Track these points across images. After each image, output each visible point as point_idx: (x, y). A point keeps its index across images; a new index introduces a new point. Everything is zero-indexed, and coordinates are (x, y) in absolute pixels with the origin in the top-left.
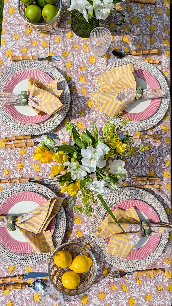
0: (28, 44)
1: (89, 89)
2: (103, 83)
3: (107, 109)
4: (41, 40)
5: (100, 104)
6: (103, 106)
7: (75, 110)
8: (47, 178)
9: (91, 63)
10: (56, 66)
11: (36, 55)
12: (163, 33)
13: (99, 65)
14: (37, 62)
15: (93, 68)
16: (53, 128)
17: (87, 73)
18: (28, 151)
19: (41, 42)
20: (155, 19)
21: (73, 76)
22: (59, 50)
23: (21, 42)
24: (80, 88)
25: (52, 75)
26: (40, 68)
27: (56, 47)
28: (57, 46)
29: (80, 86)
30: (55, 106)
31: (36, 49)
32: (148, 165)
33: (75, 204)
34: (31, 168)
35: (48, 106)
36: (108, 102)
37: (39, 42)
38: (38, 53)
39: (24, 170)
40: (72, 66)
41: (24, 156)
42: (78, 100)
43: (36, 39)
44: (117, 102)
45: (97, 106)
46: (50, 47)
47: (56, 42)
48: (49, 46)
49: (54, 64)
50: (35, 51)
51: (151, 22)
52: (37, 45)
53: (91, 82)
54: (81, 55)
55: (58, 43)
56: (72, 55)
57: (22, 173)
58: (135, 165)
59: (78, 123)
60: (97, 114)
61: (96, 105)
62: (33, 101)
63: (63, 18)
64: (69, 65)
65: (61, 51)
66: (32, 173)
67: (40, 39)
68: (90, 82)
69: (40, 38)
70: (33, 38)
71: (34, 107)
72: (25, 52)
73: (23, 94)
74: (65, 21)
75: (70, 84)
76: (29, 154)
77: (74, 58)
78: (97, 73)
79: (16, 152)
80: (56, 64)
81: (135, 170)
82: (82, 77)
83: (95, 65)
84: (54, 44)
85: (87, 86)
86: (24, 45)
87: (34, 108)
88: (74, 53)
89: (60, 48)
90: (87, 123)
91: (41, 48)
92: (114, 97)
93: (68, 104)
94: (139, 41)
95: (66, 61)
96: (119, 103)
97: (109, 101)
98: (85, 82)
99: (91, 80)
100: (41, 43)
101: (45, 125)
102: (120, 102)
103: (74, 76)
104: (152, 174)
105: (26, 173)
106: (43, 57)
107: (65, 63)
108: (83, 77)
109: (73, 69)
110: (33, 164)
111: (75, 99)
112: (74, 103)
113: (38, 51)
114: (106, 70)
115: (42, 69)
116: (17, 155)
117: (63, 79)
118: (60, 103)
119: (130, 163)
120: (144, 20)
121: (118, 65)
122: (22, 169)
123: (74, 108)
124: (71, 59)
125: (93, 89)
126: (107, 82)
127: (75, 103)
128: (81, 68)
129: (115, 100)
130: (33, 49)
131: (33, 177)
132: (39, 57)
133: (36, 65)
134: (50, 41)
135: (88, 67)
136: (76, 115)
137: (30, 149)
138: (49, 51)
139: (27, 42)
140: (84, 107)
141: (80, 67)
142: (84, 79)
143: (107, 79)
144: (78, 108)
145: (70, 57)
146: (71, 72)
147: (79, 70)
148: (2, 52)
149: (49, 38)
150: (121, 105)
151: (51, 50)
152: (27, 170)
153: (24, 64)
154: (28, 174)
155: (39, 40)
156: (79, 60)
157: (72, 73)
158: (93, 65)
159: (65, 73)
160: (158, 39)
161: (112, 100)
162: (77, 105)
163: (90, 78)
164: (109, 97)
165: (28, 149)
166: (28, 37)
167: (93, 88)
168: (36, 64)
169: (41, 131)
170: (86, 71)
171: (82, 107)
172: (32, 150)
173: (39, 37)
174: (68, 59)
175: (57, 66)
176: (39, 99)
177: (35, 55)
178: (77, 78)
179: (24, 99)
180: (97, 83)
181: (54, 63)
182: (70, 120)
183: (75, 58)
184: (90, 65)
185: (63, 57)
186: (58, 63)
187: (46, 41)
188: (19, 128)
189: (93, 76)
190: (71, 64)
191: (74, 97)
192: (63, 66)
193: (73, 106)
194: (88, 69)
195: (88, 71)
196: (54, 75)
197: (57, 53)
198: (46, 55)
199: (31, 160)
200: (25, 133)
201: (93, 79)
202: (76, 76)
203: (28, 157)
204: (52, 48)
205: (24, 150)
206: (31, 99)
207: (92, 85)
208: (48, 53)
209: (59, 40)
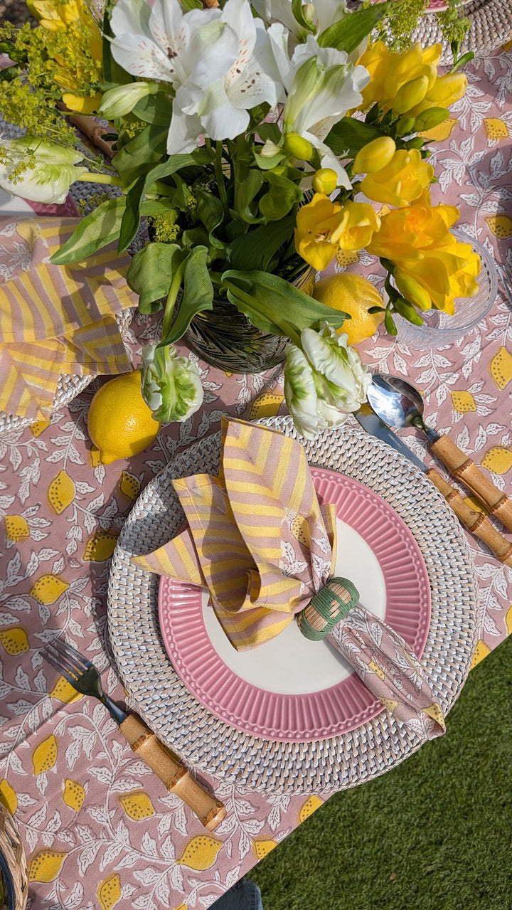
0: (100, 815)
4: (42, 782)
8: (501, 306)
10: (95, 631)
11: (116, 744)
14: (144, 702)
17: (23, 501)
18: (479, 444)
19: (50, 777)
21: (80, 537)
22: (22, 680)
23: (116, 854)
24: (100, 473)
25: (147, 602)
26: (157, 669)
27: (20, 702)
28: (13, 699)
29: (91, 480)
31: (94, 770)
33: (498, 149)
37: (54, 783)
38: (103, 742)
40: (42, 574)
41: (505, 440)
43: (55, 806)
46: (43, 722)
48: (39, 727)
49: (96, 645)
50: (103, 764)
52: (76, 777)
53: (44, 455)
60: (141, 336)
64: (47, 591)
65: (20, 670)
67: (42, 792)
68: (49, 459)
69: (33, 793)
70: (59, 825)
72: (144, 796)
75: (116, 521)
76: (485, 433)
77: (7, 595)
80: (85, 642)
82: (53, 501)
85: (72, 453)
86: (118, 830)
87: (331, 539)
89: (13, 683)
91: (72, 754)
93: (200, 451)
95: (44, 614)
98: (64, 477)
99: (36, 463)
100: (54, 770)
101: (344, 459)
103: (76, 533)
106: (105, 712)
107: (54, 607)
108: (51, 496)
109: (53, 560)
110: (503, 387)
113: (97, 750)
115: (154, 662)
117: (122, 556)
124: (21, 604)
127: (174, 442)
130: (103, 776)
132: (115, 725)
133: (156, 697)
134: (16, 745)
137: (467, 443)
138: (59, 712)
139: (96, 831)
142: (54, 491)
145: (16, 614)
146: (70, 559)
147: (37, 535)
148: (217, 884)
151: (48, 706)
153: (197, 744)
155: (49, 790)
157: (71, 548)
159: (92, 577)
163: (31, 474)
165: (470, 451)
166: (72, 845)
167: (62, 428)
168: (154, 701)
169: (379, 457)
170: (17, 507)
173: (33, 801)
174: (29, 611)
175: (92, 629)
176: (283, 544)
177: (121, 747)
178: (75, 517)
179: (335, 597)
181: (90, 649)
182: (246, 405)
185: (38, 636)
186: (76, 638)
187: (27, 758)
188: (439, 534)
189: (15, 469)
190: (40, 584)
191: (155, 463)
192: (73, 607)
193: (187, 437)
194: (6, 507)
195: (12, 499)
196: (137, 596)
197: (41, 672)
198: (85, 707)
199: (496, 409)
200: (436, 500)
201: (29, 458)
202: (70, 526)
203: (496, 425)
204: (37, 714)
205: (487, 458)
206: (309, 577)
207: (53, 441)
208: (64, 708)
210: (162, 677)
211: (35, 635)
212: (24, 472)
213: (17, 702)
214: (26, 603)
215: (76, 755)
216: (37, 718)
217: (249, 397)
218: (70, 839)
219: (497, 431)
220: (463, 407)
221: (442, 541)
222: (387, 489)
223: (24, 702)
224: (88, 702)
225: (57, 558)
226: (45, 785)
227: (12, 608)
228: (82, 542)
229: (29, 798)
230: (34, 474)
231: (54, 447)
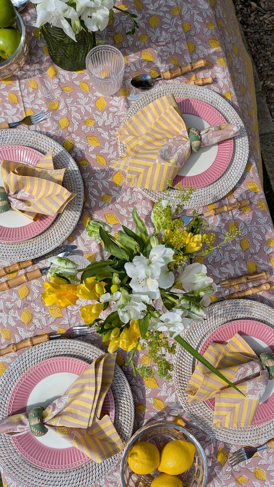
1: (108, 154)
2: (130, 138)
3: (148, 180)
4: (5, 94)
5: (135, 176)
6: (141, 176)
7: (94, 196)
8: (78, 324)
9: (100, 110)
10: (43, 131)
11: (4, 120)
12: (205, 30)
13: (116, 110)
14: (9, 132)
15: (106, 118)
17: (97, 128)
18: (33, 288)
19: (6, 97)
20: (186, 10)
21: (76, 140)
22: (40, 102)
24: (94, 156)
25: (40, 148)
26: (16, 141)
27: (34, 98)
28: (36, 97)
29: (92, 152)
30: (59, 200)
32: (242, 254)
33: (138, 356)
34: (47, 315)
35: (47, 202)
36: (147, 168)
37: (3, 97)
38: (7, 117)
39: (35, 321)
40: (70, 123)
41: (29, 298)
42: (95, 178)
44: (162, 164)
45: (131, 179)
46: (23, 102)
47: (31, 90)
48: (23, 100)
49: (38, 128)
51: (181, 17)
53: (109, 142)
54: (79, 101)
55: (35, 90)
56: (64, 105)
57: (32, 327)
58: (220, 261)
59: (106, 217)
60: (134, 193)
61: (128, 178)
62: (19, 200)
63: (33, 48)
64: (64, 122)
65: (43, 103)
66: (50, 322)
67: (2, 92)
68: (107, 142)
69: (4, 90)
71: (23, 209)
74: (37, 51)
75: (75, 154)
76: (36, 292)
77: (69, 109)
78: (115, 124)
79: (13, 294)
80: (41, 126)
81: (223, 269)
82: (92, 137)
83: (109, 112)
84: (29, 94)
85: (105, 151)
87: (23, 211)
88: (67, 100)
89: (41, 99)
90: (121, 213)
91: (9, 106)
92: (155, 157)
93: (80, 188)
94: (170, 53)
95: (57, 118)
96: (167, 165)
97: (149, 167)
98: (98, 144)
99: (108, 138)
100: (7, 99)
101: (51, 235)
102: (168, 163)
103: (78, 139)
104: (253, 269)
105: (40, 326)
106: (16, 121)
107: (57, 122)
108: (94, 137)
109: (73, 128)
111: (89, 178)
112: (89, 184)
113: (5, 114)
114: (129, 115)
115: (19, 141)
116: (17, 299)
117: (59, 149)
118: (66, 191)
119: (211, 261)
120: (170, 17)
121: (146, 103)
122: (32, 320)
123: (91, 193)
124: (64, 112)
125: (115, 154)
126: (135, 134)
127: (91, 185)
128: (85, 122)
129: (157, 161)
131: (53, 329)
132: (10, 123)
133: (8, 136)
134: (21, 91)
135: (97, 119)
136: (100, 204)
137: (36, 284)
138: (23, 108)
140: (108, 187)
141: (83, 122)
142: (95, 139)
143: (135, 130)
144: (99, 191)
145: (62, 110)
146: (70, 134)
147: (84, 127)
149: (18, 85)
150: (170, 169)
151: (27, 106)
152: (40, 320)
154: (43, 327)
155: (2, 95)
156: (78, 111)
157: (74, 136)
158: (105, 112)
159: (61, 137)
160: (200, 42)
161: (152, 163)
162: (95, 186)
163: (105, 135)
164: (147, 159)
165: (32, 283)
167: (116, 152)
168: (8, 135)
169: (45, 247)
170: (96, 126)
171: (106, 187)
172: (40, 283)
173: (1, 88)
174: (61, 114)
175: (44, 130)
176: (29, 194)
177: (2, 121)
178: (83, 142)
180: (120, 142)
181: (38, 127)
182: (92, 215)
183: (71, 109)
184: (99, 113)
185: (51, 113)
186: (44, 124)
187: (15, 92)
188: (8, 253)
189: (109, 131)
190: (67, 121)
191: (87, 175)
192: (54, 127)
193: (91, 190)
194: (98, 122)
195: (100, 125)
196: (43, 146)
197: (39, 109)
198: (21, 116)
199: (42, 301)
200: (20, 258)
201: (111, 137)
202: (81, 139)
203: (36, 297)
204: (27, 102)
205: (27, 288)
207: (113, 147)
208: (24, 111)
209: (36, 86)
210: (13, 141)
211: (52, 112)
212: (107, 133)
213: (34, 97)
214: (64, 114)
215: (8, 107)
216: (26, 101)
217: (94, 218)
219: (34, 297)
221: (5, 252)
222: (33, 244)
223: (33, 100)
224: (22, 118)
225: (73, 130)
226: (4, 94)
227: (64, 109)
228: (74, 140)
229: (3, 88)
230: (104, 136)
231: (110, 146)
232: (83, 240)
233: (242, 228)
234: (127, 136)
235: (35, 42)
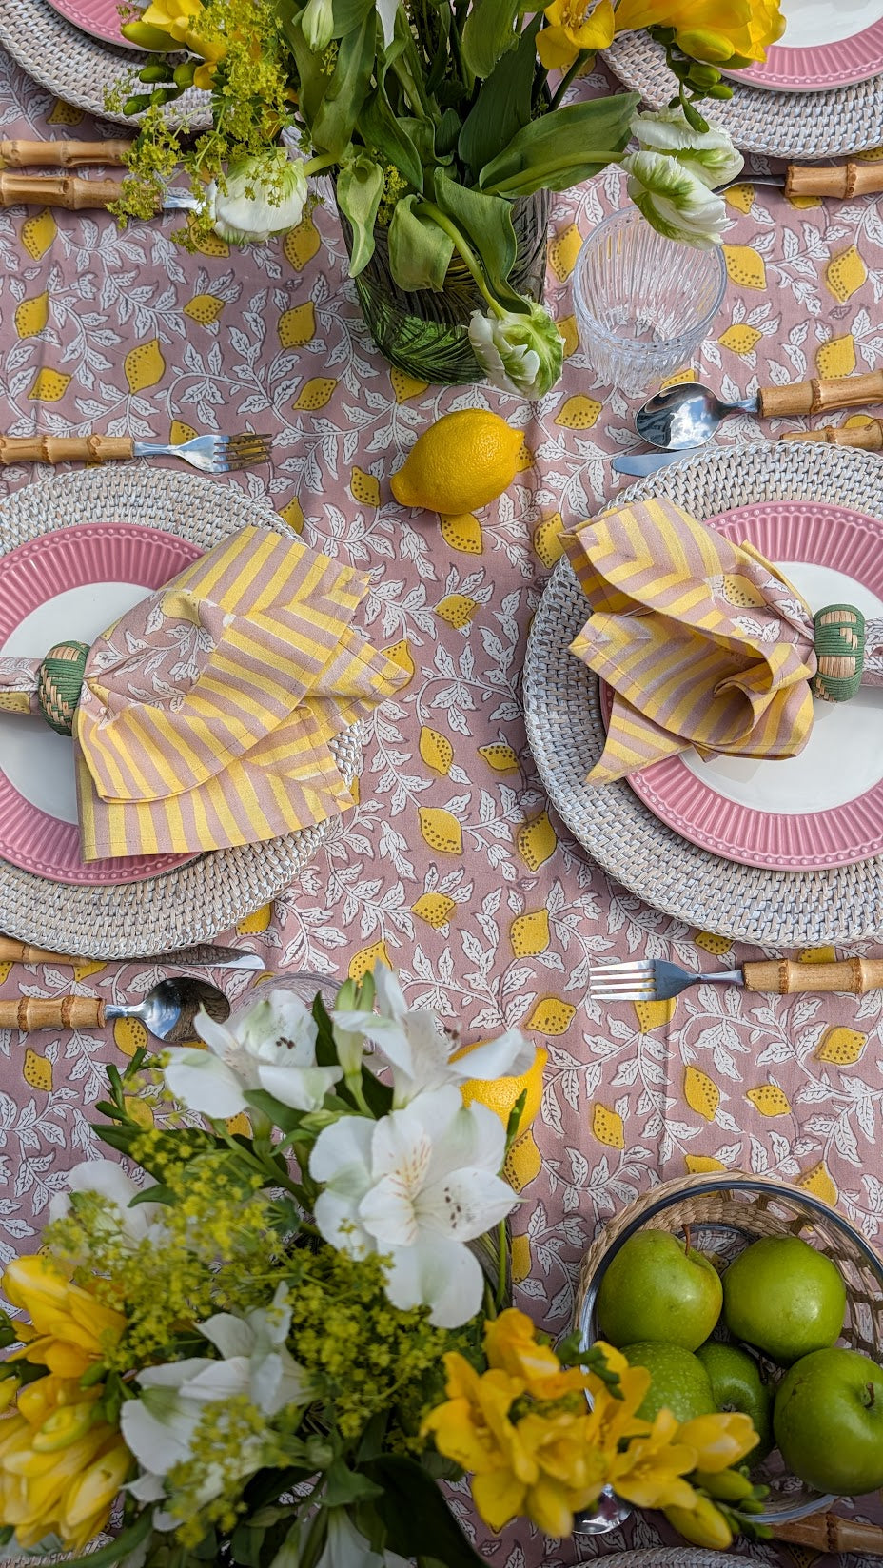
0: (816, 1092)
1: (402, 768)
2: (302, 774)
3: (286, 569)
4: (725, 1120)
5: (326, 597)
6: (306, 589)
7: (498, 629)
9: (381, 946)
11: (758, 1011)
13: (325, 933)
14: (750, 929)
15: (370, 911)
16: (643, 486)
17: (413, 877)
18: (800, 363)
19: (727, 1108)
21: (506, 854)
22: (601, 1046)
23: (871, 1111)
24: (457, 774)
27: (621, 1068)
28: (612, 1072)
29: (457, 790)
31: (763, 1057)
32: (54, 286)
34: (776, 262)
36: (274, 610)
37: (738, 1110)
38: (744, 1022)
39: (820, 254)
40: (507, 927)
41: (822, 334)
42: (476, 694)
43: (764, 1129)
44: (212, 604)
45: (345, 589)
46: (664, 1064)
47: (622, 1106)
48: (665, 1072)
50: (765, 1043)
52: (753, 1082)
53: (384, 813)
54: (449, 1005)
55: (606, 1100)
56: (511, 1005)
57: (835, 235)
58: (135, 283)
59: (479, 544)
62: (776, 616)
63: (568, 1288)
64: (530, 937)
65: (587, 1038)
66: (769, 237)
67: (736, 1129)
68: (394, 812)
69: (729, 1139)
70: (786, 1143)
72: (838, 1032)
73: (848, 653)
74: (554, 1268)
75: (524, 802)
76: (794, 348)
77: (496, 982)
78: (345, 875)
79: (874, 359)
81: (135, 255)
82: (442, 848)
83: (352, 928)
84: (634, 1094)
85: (411, 783)
86: (848, 1088)
88: (494, 1024)
89: (595, 1057)
91: (725, 1065)
92: (232, 639)
95: (552, 962)
96: (199, 595)
97: (264, 612)
98: (427, 813)
99: (386, 828)
100: (724, 1097)
102: (191, 600)
103: (497, 855)
104: (37, 229)
105: (807, 233)
106: (713, 991)
107: (555, 945)
108: (433, 844)
109: (504, 902)
110: (764, 285)
111: (497, 700)
112: (503, 677)
113: (745, 1036)
114: (279, 870)
116: (866, 339)
119: (165, 294)
121: (198, 904)
122: (832, 259)
123: (505, 641)
124: (519, 976)
125: (377, 763)
126: (278, 780)
127: (497, 671)
128: (451, 913)
129: (229, 619)
130: (777, 1055)
131: (766, 213)
133: (757, 914)
134: (663, 1112)
135: (403, 916)
136: (488, 596)
137: (787, 375)
138: (670, 1038)
139: (827, 1111)
140: (440, 649)
141: (460, 918)
142: (432, 836)
143: (273, 796)
144: (477, 640)
145: (523, 990)
146: (519, 884)
147: (462, 895)
149: (667, 1141)
150: (193, 583)
151: (653, 1045)
152: (804, 251)
153: (844, 916)
154: (796, 226)
155: (740, 1120)
156: (464, 967)
157: (508, 872)
158: (367, 934)
161: (249, 619)
162: (484, 663)
163: (392, 843)
164: (265, 641)
166: (819, 1148)
167: (374, 769)
168: (758, 919)
169: (723, 467)
170: (414, 888)
171: (448, 650)
172: (772, 374)
173: (736, 1148)
174: (534, 975)
177: (765, 1010)
178: (481, 840)
179: (839, 626)
180: (346, 777)
183: (489, 982)
184: (388, 934)
185: (570, 986)
187: (686, 1113)
188: (860, 482)
189: (372, 854)
190: (516, 937)
191: (500, 711)
192: (573, 925)
193: (505, 654)
194: (402, 900)
195: (401, 886)
196: (631, 839)
197: (609, 1018)
198: (688, 1008)
199: (780, 313)
200: (822, 453)
201: (373, 831)
202: (484, 854)
203: (796, 329)
204: (649, 1063)
205: (822, 369)
206: (791, 634)
207: (378, 791)
208: (671, 1029)
209: (598, 1117)
210: (741, 889)
211: (566, 989)
212: (383, 849)
213: (617, 1072)
214: (522, 970)
215: (730, 1061)
216: (654, 1066)
217: (523, 551)
218: (811, 1145)
219: (804, 332)
220: (746, 344)
221: (871, 485)
222: (765, 491)
223: (625, 1064)
224: (687, 1001)
225: (505, 897)
226: (731, 1120)
227: (515, 988)
228: (513, 855)
229: (729, 1149)
230: (395, 841)
231: (387, 795)
232: (585, 481)
233: (20, 375)
234: (311, 784)
235: (552, 1313)
